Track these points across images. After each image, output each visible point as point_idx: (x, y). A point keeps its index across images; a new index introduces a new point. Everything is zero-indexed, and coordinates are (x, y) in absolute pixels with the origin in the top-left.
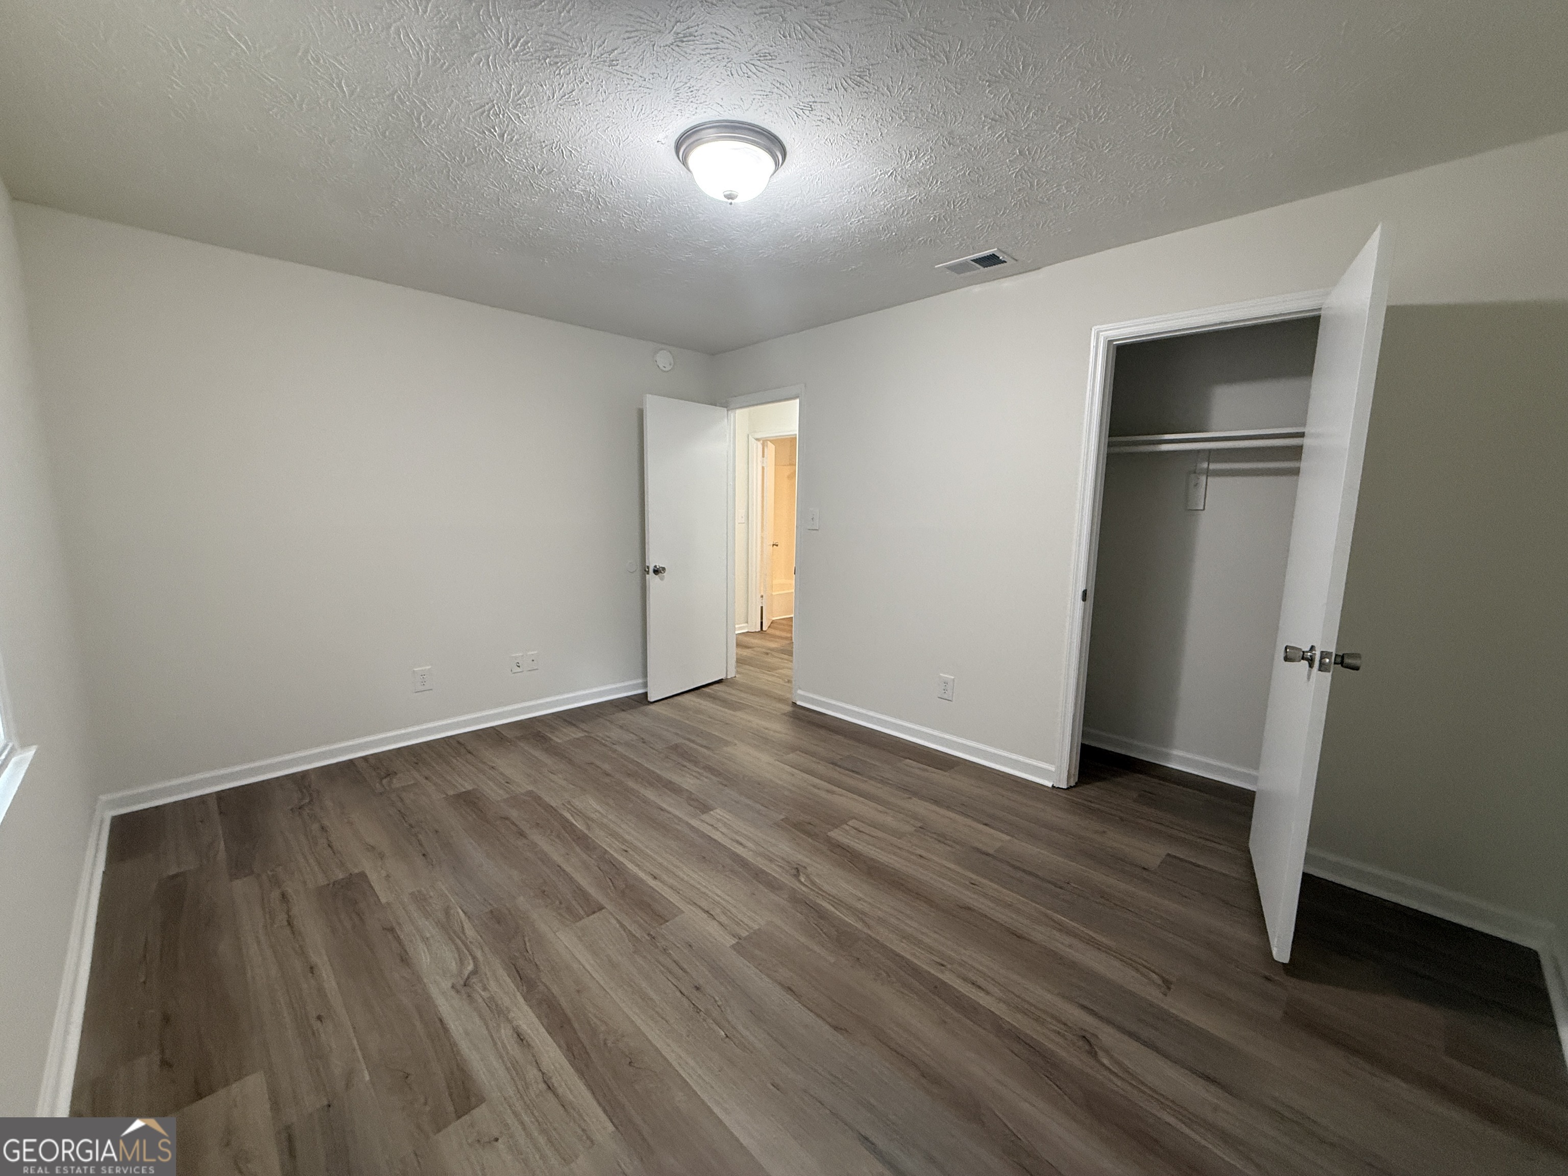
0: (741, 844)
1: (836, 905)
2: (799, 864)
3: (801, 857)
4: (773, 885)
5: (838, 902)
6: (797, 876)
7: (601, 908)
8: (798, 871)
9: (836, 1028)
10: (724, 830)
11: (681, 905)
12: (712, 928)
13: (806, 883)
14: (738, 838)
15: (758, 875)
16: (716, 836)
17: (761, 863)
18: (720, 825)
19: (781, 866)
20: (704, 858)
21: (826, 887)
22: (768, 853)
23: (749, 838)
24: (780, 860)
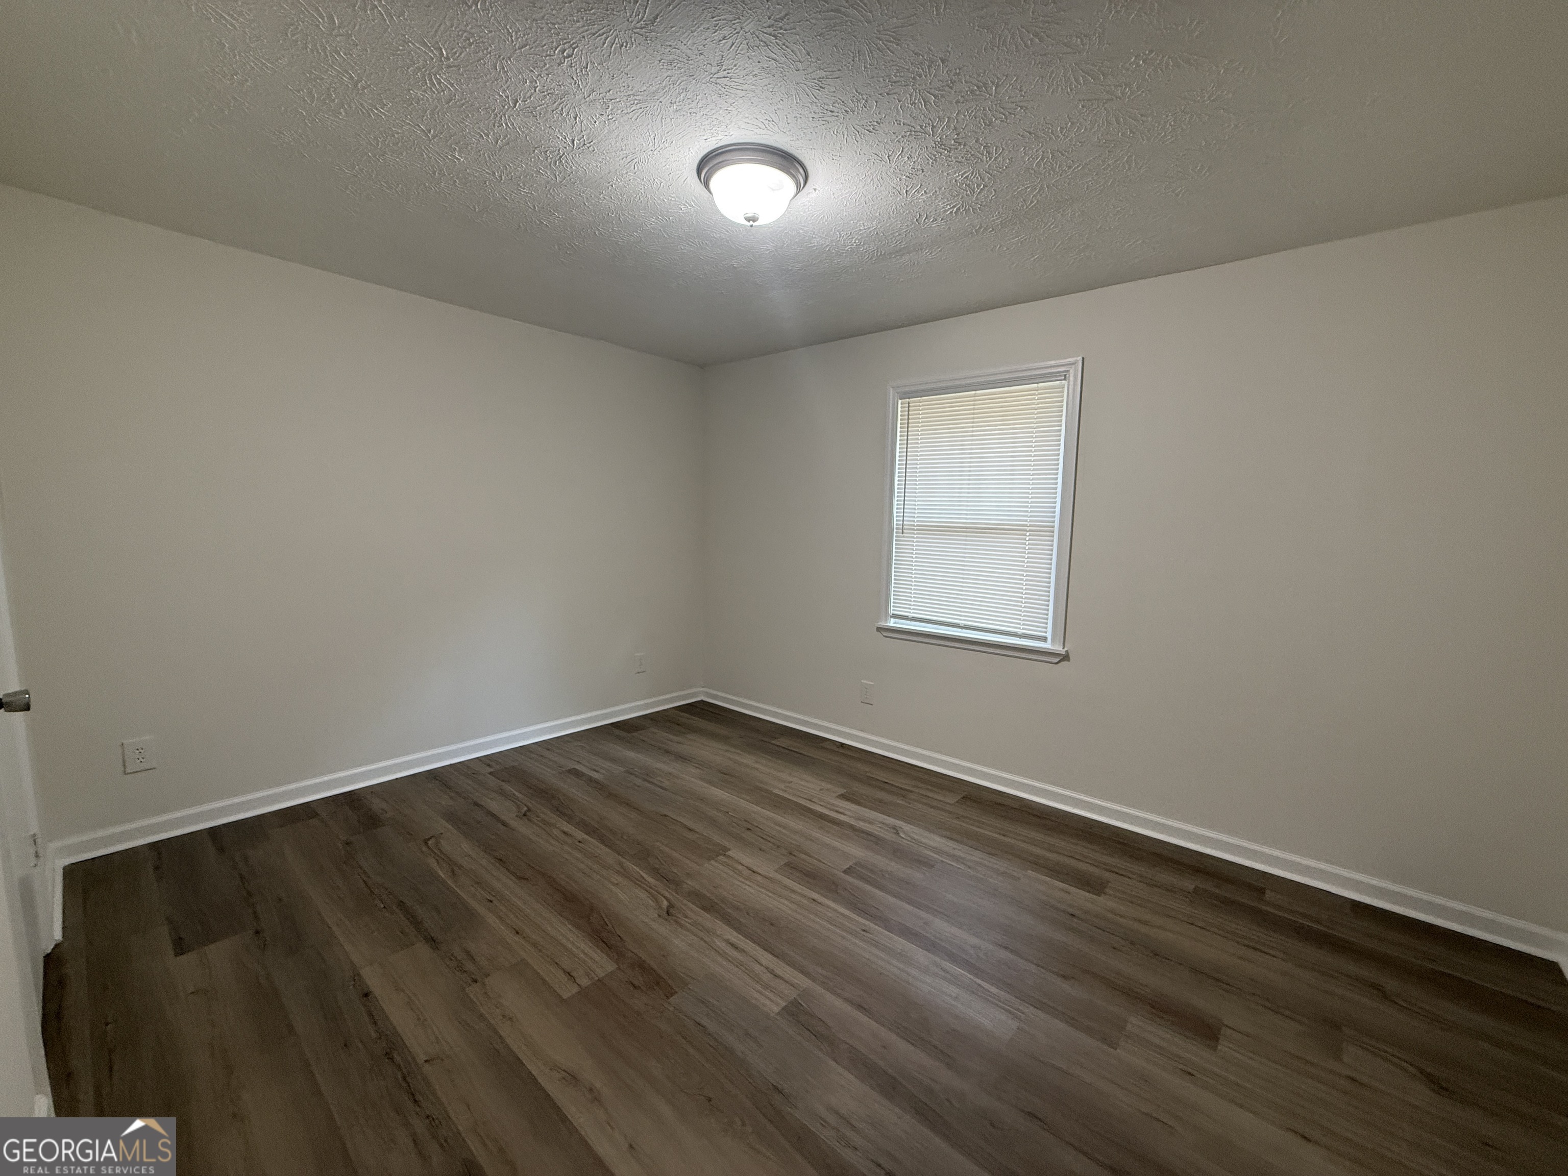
0: (732, 945)
1: (641, 879)
2: (666, 920)
3: (662, 929)
4: (696, 896)
5: (638, 882)
6: (671, 906)
7: (845, 872)
8: (668, 913)
9: (666, 816)
10: (757, 968)
11: (779, 877)
12: (748, 860)
13: (662, 898)
14: (735, 954)
15: (710, 906)
16: (766, 958)
17: (707, 919)
18: (766, 977)
19: (686, 917)
20: (772, 924)
21: (643, 895)
22: (701, 934)
23: (723, 955)
24: (689, 926)
